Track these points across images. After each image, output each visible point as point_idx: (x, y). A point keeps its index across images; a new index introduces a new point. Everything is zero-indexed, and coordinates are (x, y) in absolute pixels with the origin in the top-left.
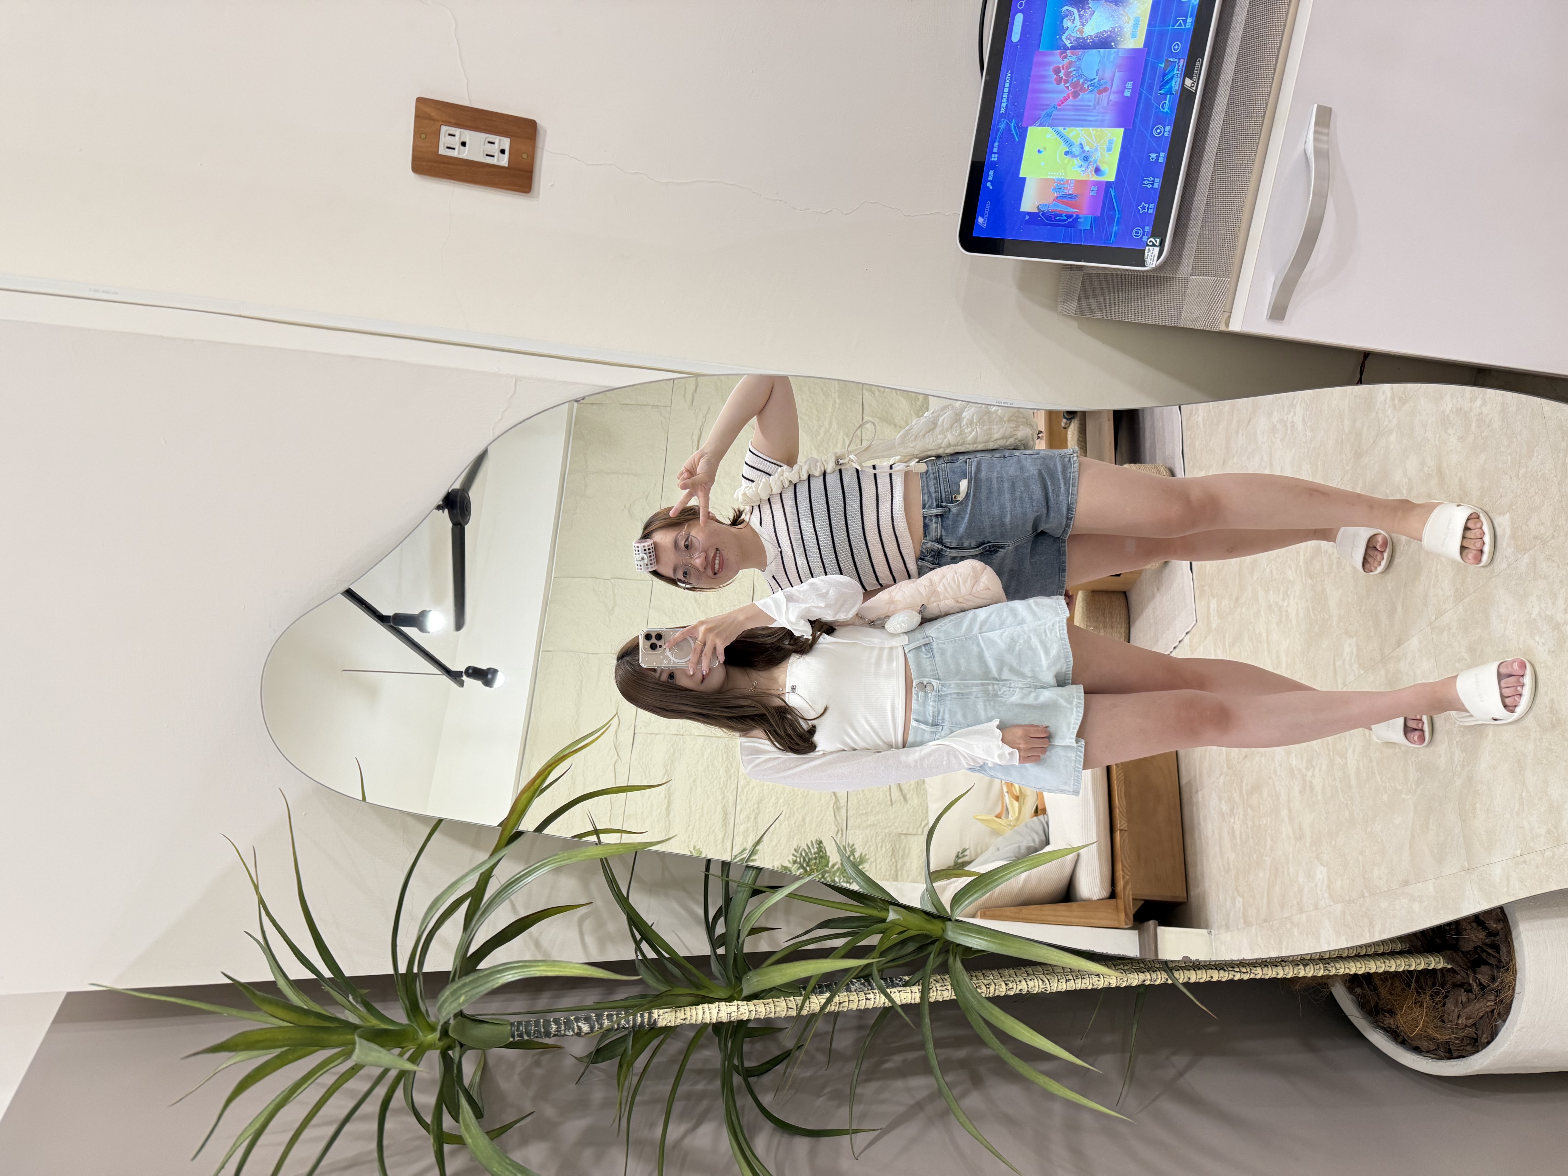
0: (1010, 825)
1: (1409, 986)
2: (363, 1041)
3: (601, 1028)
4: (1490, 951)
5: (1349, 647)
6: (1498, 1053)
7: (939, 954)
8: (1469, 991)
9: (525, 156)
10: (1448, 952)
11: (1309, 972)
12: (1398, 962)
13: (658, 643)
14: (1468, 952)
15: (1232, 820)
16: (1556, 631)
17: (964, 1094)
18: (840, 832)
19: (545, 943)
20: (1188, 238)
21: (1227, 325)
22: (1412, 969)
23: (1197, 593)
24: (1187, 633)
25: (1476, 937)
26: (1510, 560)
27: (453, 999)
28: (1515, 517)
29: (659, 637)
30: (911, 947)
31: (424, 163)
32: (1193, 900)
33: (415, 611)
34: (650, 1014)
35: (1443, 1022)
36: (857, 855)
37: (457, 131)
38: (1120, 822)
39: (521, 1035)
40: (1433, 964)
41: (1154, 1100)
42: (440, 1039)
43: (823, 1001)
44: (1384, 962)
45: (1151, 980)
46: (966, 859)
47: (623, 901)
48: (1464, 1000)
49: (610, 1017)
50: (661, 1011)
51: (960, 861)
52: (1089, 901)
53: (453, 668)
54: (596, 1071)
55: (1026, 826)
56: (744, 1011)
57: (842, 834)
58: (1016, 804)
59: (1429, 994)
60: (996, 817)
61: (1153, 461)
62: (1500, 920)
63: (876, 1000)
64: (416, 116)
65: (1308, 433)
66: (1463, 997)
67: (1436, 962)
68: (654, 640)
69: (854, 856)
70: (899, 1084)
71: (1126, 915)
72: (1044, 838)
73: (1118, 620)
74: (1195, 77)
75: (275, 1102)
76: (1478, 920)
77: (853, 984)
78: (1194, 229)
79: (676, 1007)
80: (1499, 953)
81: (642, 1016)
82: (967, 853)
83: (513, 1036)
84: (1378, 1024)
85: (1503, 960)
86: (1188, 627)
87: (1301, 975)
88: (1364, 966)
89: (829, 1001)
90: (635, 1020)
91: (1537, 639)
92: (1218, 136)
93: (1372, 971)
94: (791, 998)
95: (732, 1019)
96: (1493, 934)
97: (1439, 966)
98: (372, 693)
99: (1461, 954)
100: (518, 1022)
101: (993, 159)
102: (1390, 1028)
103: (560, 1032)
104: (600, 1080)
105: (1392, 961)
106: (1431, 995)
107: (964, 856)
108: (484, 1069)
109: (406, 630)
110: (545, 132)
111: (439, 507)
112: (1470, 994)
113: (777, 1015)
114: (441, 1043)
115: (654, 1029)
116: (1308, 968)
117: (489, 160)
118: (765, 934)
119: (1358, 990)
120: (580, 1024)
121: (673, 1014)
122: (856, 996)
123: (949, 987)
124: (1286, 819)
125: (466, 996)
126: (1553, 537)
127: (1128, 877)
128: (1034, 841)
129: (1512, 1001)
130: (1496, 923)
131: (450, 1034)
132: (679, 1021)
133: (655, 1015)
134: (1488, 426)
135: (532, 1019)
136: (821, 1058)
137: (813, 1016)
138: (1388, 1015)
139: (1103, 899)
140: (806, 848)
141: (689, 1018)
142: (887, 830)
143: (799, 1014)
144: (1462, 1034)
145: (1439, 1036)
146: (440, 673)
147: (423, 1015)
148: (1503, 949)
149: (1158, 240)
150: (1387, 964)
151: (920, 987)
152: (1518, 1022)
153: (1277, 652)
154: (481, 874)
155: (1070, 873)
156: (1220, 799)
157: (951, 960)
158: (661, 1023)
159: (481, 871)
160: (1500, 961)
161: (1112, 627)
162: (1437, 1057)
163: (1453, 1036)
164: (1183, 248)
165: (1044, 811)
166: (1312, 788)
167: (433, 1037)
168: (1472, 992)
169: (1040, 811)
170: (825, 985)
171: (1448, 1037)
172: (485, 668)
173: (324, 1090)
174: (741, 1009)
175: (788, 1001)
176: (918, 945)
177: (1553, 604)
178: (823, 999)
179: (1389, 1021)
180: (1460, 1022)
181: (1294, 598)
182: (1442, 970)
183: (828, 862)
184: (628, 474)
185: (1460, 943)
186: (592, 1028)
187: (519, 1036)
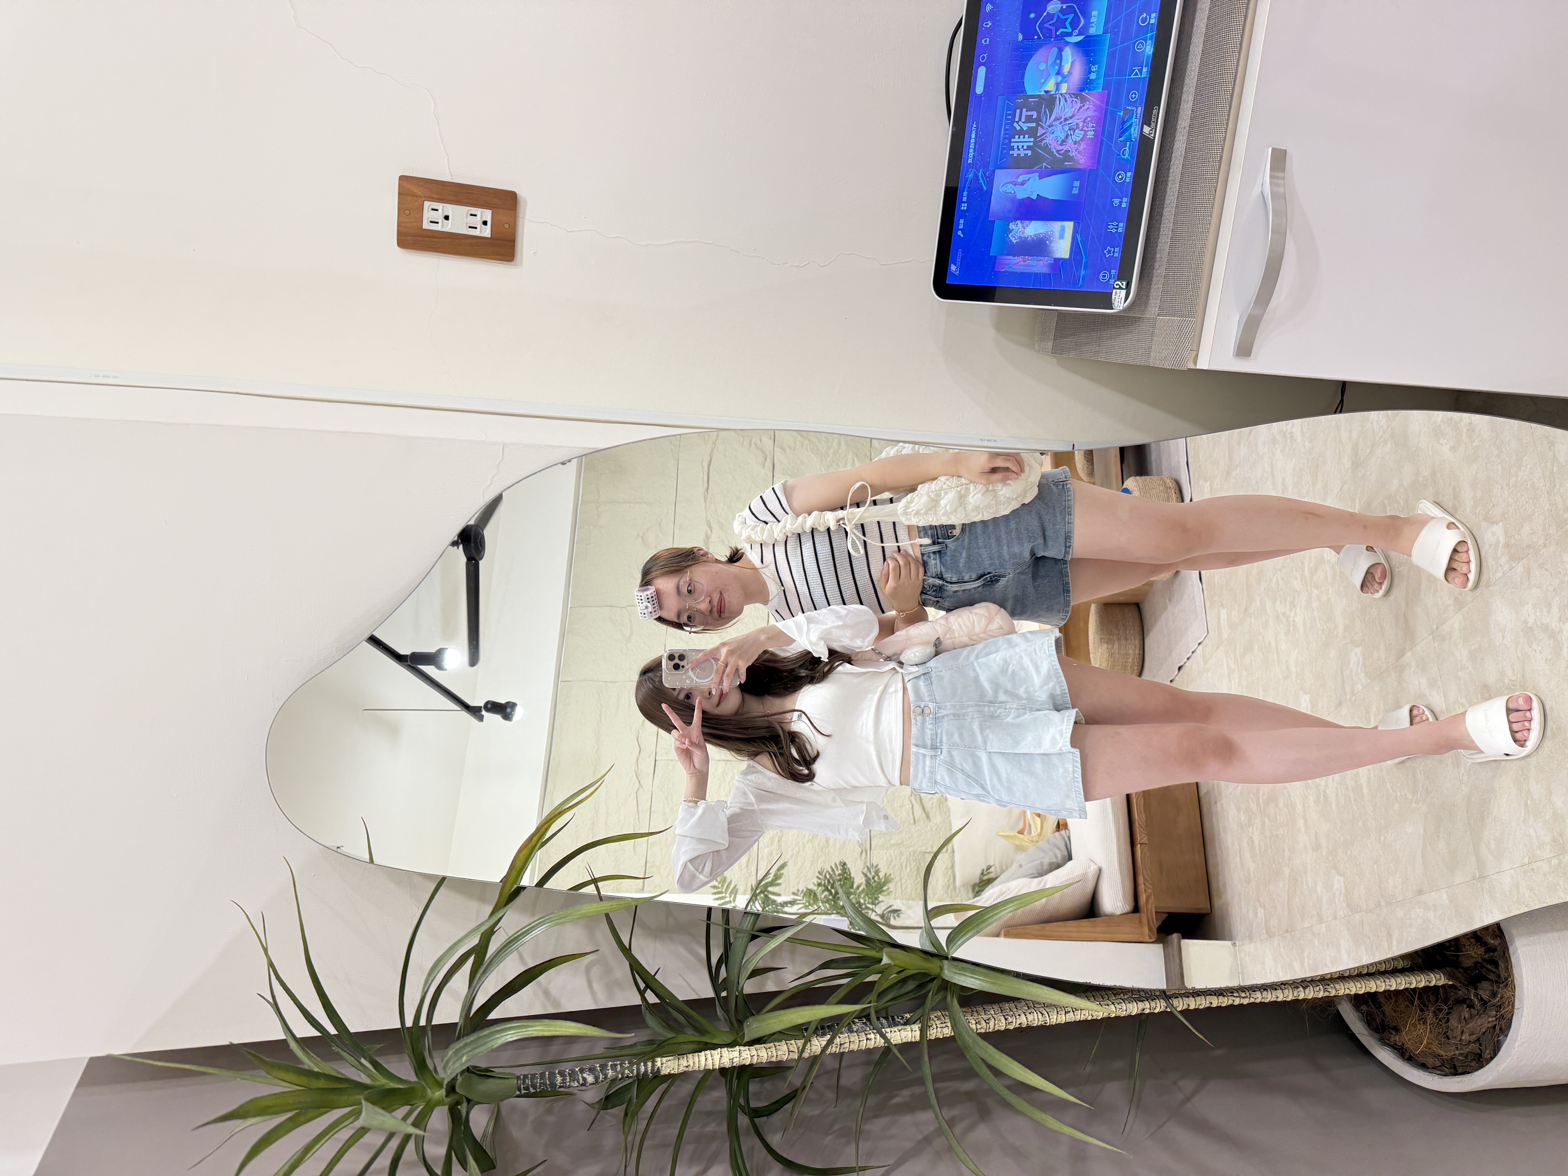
0: (1032, 841)
1: (1412, 1003)
2: (369, 1104)
3: (606, 1078)
4: (1489, 967)
5: (1356, 655)
6: (1501, 1069)
7: (937, 993)
8: (1471, 1006)
9: (507, 226)
10: (1448, 969)
11: (1310, 994)
12: (1399, 981)
13: (681, 663)
14: (1468, 968)
15: (1251, 830)
16: (1552, 639)
17: (971, 1127)
18: (864, 853)
19: (554, 991)
20: (1154, 279)
21: (1195, 363)
22: (1413, 986)
23: (1207, 605)
24: (1199, 644)
25: (1475, 953)
26: (1505, 569)
27: (455, 1059)
28: (1508, 526)
29: (682, 657)
30: (911, 986)
31: (409, 238)
32: (1217, 912)
33: (432, 650)
34: (653, 1062)
35: (1448, 1038)
36: (881, 875)
37: (439, 206)
38: (1140, 835)
39: (527, 1088)
40: (1434, 981)
41: (1161, 1126)
42: (447, 1096)
43: (824, 1043)
44: (1384, 981)
45: (1150, 1009)
46: (992, 875)
47: (627, 951)
48: (1467, 1016)
49: (614, 1067)
50: (664, 1059)
51: (985, 878)
52: (1111, 916)
53: (472, 703)
54: (607, 1117)
55: (1048, 842)
56: (746, 1056)
57: (866, 854)
58: (1038, 820)
59: (1431, 1011)
60: (1019, 833)
61: (1160, 473)
62: (1497, 936)
63: (875, 1041)
64: (400, 194)
65: (1307, 444)
66: (1466, 1013)
67: (1436, 979)
68: (677, 661)
69: (879, 876)
70: (907, 1119)
71: (1150, 929)
72: (1066, 853)
73: (1132, 632)
74: (1153, 125)
75: (290, 1163)
76: (1476, 936)
77: (854, 1024)
78: (1160, 270)
79: (679, 1055)
80: (1498, 969)
81: (645, 1065)
82: (992, 869)
83: (519, 1090)
84: (1384, 1042)
85: (1502, 976)
86: (1200, 638)
87: (1301, 997)
88: (1364, 986)
89: (830, 1042)
90: (638, 1069)
91: (1535, 647)
92: (1178, 181)
93: (1373, 991)
94: (793, 1042)
95: (735, 1064)
96: (1490, 949)
97: (1441, 983)
98: (393, 730)
99: (1461, 970)
100: (524, 1075)
101: (962, 208)
102: (1396, 1045)
103: (565, 1083)
104: (612, 1126)
105: (1393, 980)
106: (1434, 1012)
107: (988, 873)
108: (497, 1118)
109: (424, 668)
110: (526, 202)
111: (454, 544)
112: (1472, 1010)
113: (779, 1059)
114: (449, 1100)
115: (658, 1077)
116: (1307, 990)
117: (472, 232)
118: (771, 974)
119: (1364, 1008)
120: (585, 1075)
121: (676, 1061)
122: (857, 1037)
123: (949, 1024)
124: (1303, 829)
125: (468, 1057)
126: (1545, 546)
127: (1150, 891)
128: (1056, 857)
129: (1513, 1015)
130: (1493, 939)
131: (457, 1090)
132: (682, 1069)
133: (659, 1064)
134: (1479, 436)
135: (538, 1070)
136: (831, 1095)
137: (814, 1059)
138: (1394, 1033)
139: (1127, 913)
140: (830, 870)
141: (692, 1065)
142: (911, 849)
143: (800, 1057)
144: (1466, 1050)
145: (1442, 1053)
146: (458, 708)
147: (430, 1071)
148: (1502, 965)
149: (1124, 283)
150: (1387, 983)
151: (920, 1026)
152: (1519, 1038)
153: (1287, 661)
154: (482, 934)
155: (1094, 886)
156: (1238, 810)
157: (949, 997)
158: (665, 1071)
159: (482, 931)
160: (1499, 976)
161: (1126, 639)
162: (1443, 1073)
163: (1457, 1052)
164: (1150, 289)
165: (1066, 826)
166: (1326, 798)
167: (441, 1093)
168: (1474, 1008)
169: (1061, 826)
170: (828, 1026)
171: (1453, 1053)
172: (503, 702)
173: (340, 1145)
174: (743, 1054)
175: (789, 1045)
176: (917, 983)
177: (1549, 612)
178: (824, 1041)
179: (1395, 1038)
180: (1463, 1038)
181: (1301, 608)
182: (1443, 986)
183: (853, 883)
184: (640, 503)
185: (1460, 959)
186: (597, 1078)
187: (524, 1088)
